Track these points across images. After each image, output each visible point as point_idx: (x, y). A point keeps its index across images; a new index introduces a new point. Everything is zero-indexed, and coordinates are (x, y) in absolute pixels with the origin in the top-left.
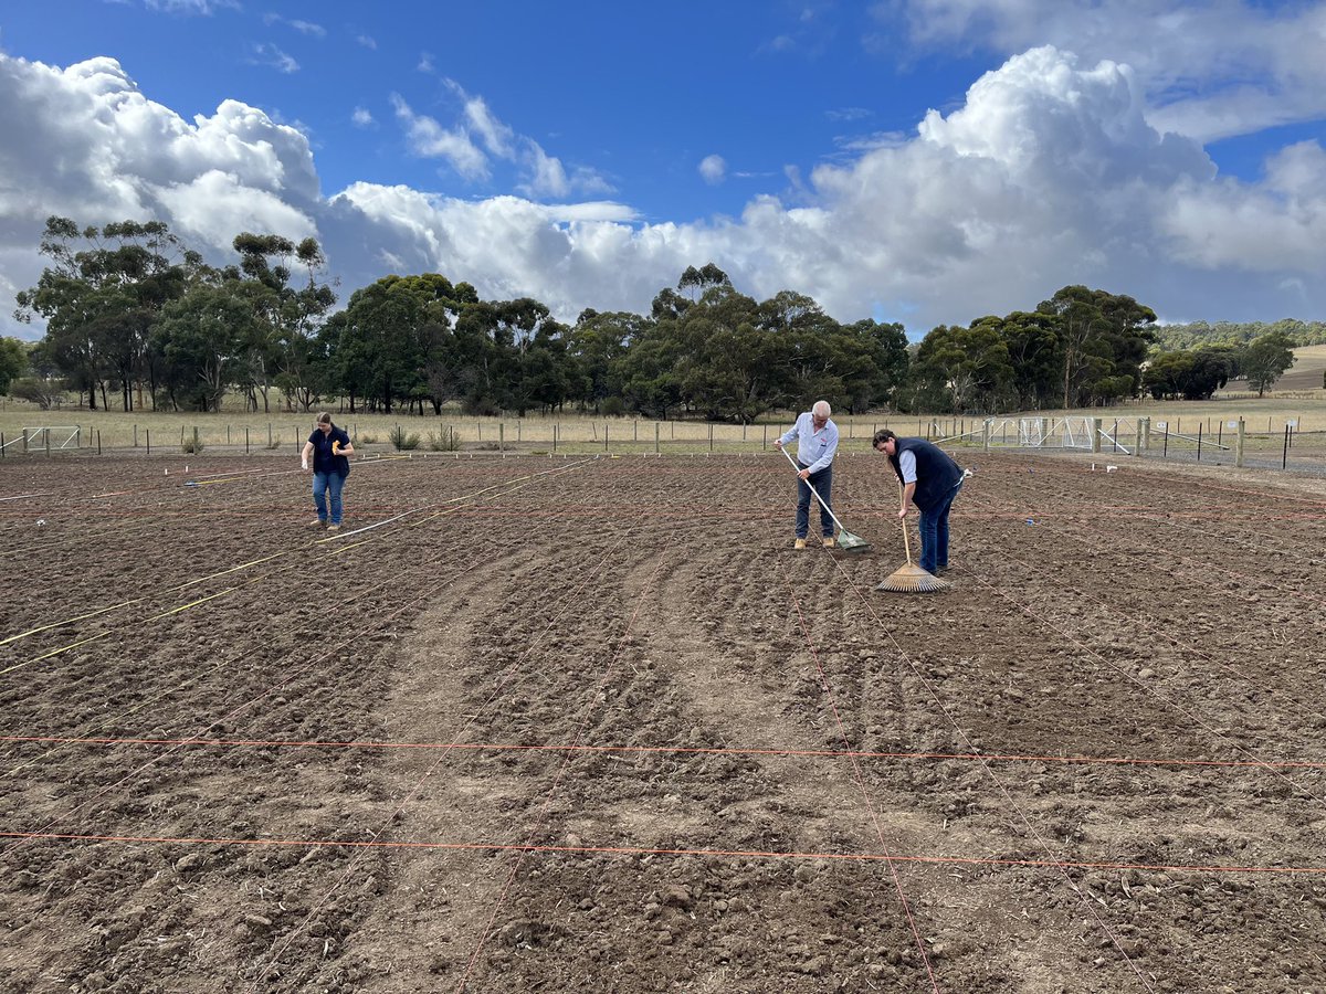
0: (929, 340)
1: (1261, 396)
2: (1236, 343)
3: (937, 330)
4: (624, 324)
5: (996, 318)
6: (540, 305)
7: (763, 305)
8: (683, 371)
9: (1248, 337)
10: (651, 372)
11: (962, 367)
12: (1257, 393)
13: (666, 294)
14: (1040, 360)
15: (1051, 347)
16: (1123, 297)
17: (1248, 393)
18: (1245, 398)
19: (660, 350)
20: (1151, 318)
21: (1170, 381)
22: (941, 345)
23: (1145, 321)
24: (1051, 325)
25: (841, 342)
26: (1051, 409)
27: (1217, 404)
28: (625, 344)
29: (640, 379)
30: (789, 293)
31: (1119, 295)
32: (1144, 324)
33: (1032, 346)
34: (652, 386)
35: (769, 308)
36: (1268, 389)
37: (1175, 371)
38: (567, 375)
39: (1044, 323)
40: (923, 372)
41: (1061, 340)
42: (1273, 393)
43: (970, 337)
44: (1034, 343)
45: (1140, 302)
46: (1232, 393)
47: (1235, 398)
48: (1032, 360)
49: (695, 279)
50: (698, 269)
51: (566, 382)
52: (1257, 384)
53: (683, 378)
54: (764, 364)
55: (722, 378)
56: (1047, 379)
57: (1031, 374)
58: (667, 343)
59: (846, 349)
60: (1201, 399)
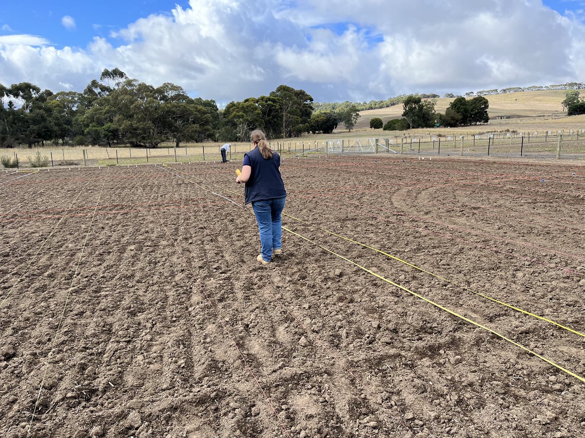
0: (228, 108)
1: (350, 132)
2: (331, 111)
3: (231, 103)
4: (73, 98)
5: (254, 99)
6: (34, 86)
7: (157, 89)
8: (119, 123)
9: (333, 108)
10: (100, 123)
11: (244, 120)
12: (348, 130)
13: (94, 83)
14: (274, 117)
15: (278, 111)
16: (301, 90)
17: (345, 130)
18: (344, 132)
19: (104, 111)
20: (311, 100)
21: (318, 126)
22: (234, 110)
23: (309, 101)
24: (277, 102)
25: (196, 108)
26: (279, 138)
27: (334, 135)
28: (74, 109)
29: (94, 126)
30: (169, 84)
31: (299, 90)
32: (308, 102)
33: (270, 111)
34: (102, 130)
35: (160, 91)
36: (352, 128)
37: (319, 122)
38: (56, 124)
39: (274, 101)
40: (227, 123)
41: (281, 108)
42: (354, 130)
43: (245, 107)
44: (271, 110)
45: (307, 93)
46: (339, 131)
47: (340, 133)
48: (271, 117)
49: (109, 75)
50: (110, 71)
51: (56, 128)
52: (348, 127)
53: (120, 126)
54: (162, 118)
55: (141, 125)
56: (277, 125)
57: (270, 123)
58: (107, 108)
59: (199, 111)
60: (329, 133)
